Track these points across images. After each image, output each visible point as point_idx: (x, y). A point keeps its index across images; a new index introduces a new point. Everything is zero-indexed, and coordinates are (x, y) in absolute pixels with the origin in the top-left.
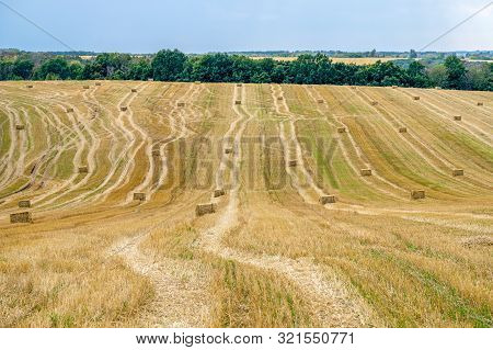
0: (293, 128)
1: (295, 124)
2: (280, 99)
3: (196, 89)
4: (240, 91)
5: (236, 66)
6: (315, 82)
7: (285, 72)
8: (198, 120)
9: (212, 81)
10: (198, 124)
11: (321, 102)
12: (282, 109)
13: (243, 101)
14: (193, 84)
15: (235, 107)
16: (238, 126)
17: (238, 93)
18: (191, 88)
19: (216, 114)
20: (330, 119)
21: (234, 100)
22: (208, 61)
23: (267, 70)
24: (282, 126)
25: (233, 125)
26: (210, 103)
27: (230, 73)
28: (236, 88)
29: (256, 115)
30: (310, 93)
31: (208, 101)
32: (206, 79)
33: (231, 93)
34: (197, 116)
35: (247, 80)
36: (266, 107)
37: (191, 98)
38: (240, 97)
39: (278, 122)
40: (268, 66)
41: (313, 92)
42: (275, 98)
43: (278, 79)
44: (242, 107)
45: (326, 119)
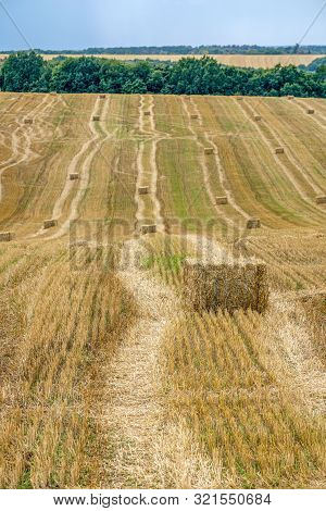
0: (154, 148)
1: (157, 145)
2: (147, 114)
3: (50, 101)
4: (101, 104)
5: (104, 71)
6: (201, 92)
7: (163, 79)
8: (46, 141)
9: (75, 91)
10: (45, 145)
11: (195, 117)
12: (147, 126)
13: (103, 117)
14: (47, 94)
15: (91, 124)
16: (91, 148)
17: (102, 106)
18: (45, 100)
19: (68, 133)
20: (201, 138)
21: (94, 114)
22: (70, 67)
23: (141, 77)
24: (142, 146)
25: (85, 146)
26: (63, 118)
27: (97, 80)
28: (98, 100)
29: (114, 133)
30: (185, 107)
31: (61, 117)
32: (68, 87)
33: (90, 107)
34: (45, 135)
35: (117, 89)
36: (128, 124)
37: (42, 113)
38: (100, 112)
39: (139, 141)
40: (142, 71)
41: (190, 105)
42: (141, 112)
43: (155, 88)
44: (101, 124)
45: (195, 138)
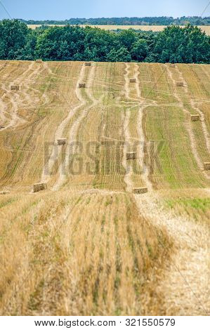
0: (141, 115)
1: (143, 111)
2: (133, 81)
3: (34, 70)
4: (87, 72)
5: (89, 41)
6: (185, 61)
7: (147, 48)
8: (33, 107)
9: (60, 59)
10: (32, 111)
11: (180, 85)
12: (133, 93)
13: (89, 84)
14: (33, 62)
15: (77, 91)
16: (77, 115)
17: (88, 73)
18: (30, 67)
19: (54, 100)
20: (186, 105)
21: (80, 81)
22: (55, 35)
24: (128, 113)
25: (71, 114)
26: (50, 85)
27: (82, 48)
28: (84, 67)
29: (100, 100)
30: (170, 74)
31: (48, 84)
32: (53, 55)
33: (76, 74)
34: (31, 101)
35: (102, 57)
36: (114, 91)
37: (28, 80)
38: (86, 79)
39: (125, 109)
40: (127, 39)
41: (174, 72)
42: (127, 80)
43: (139, 57)
44: (87, 90)
45: (181, 105)
